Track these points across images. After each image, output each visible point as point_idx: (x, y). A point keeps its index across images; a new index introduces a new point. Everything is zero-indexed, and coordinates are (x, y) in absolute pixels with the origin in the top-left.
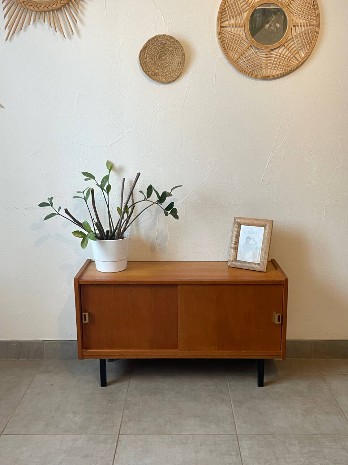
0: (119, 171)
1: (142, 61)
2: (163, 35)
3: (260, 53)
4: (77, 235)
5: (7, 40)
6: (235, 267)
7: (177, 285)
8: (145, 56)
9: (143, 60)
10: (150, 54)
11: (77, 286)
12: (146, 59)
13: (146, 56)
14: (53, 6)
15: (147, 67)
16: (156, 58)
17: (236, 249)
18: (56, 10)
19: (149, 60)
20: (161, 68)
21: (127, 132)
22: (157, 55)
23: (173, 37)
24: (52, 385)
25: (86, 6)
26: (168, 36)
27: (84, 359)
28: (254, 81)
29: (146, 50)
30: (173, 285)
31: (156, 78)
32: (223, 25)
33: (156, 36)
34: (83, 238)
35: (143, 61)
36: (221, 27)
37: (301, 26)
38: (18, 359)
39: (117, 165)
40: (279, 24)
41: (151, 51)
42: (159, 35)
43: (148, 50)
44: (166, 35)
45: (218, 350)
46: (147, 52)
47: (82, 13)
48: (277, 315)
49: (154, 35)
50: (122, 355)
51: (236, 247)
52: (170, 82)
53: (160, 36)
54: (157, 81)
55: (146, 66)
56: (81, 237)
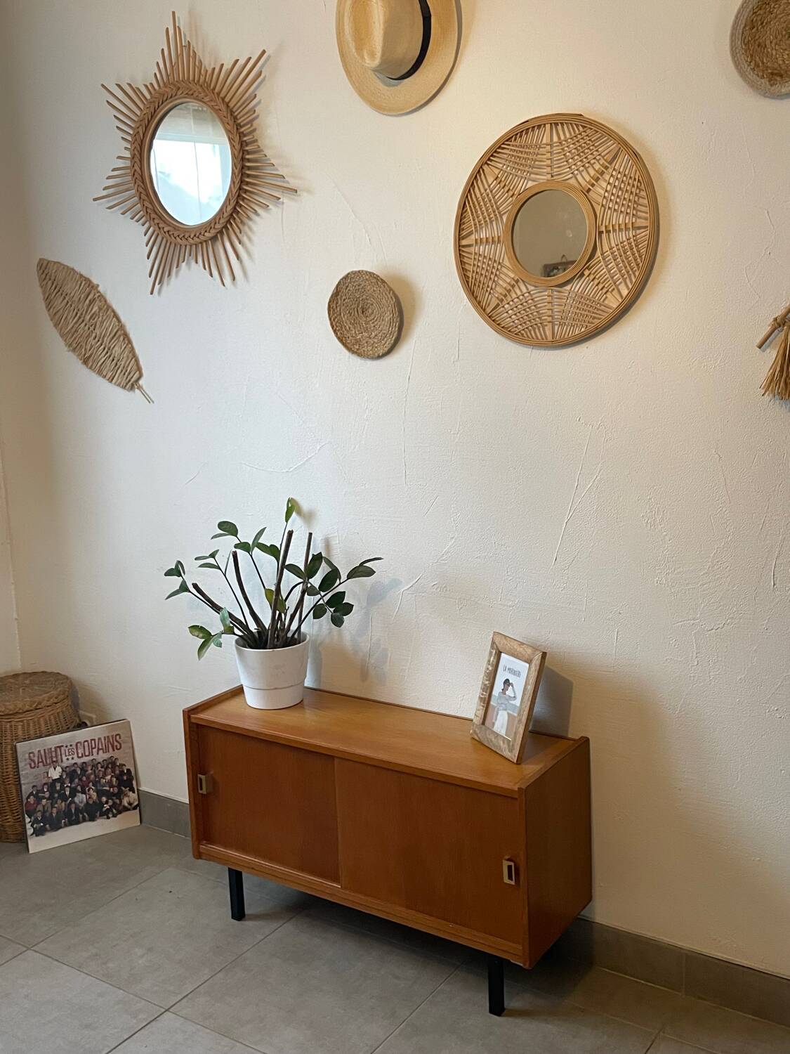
0: (308, 517)
1: (334, 320)
2: (359, 271)
3: (539, 292)
4: (196, 633)
5: (152, 293)
6: (477, 739)
7: (332, 757)
8: (338, 309)
9: (336, 317)
10: (346, 307)
11: (187, 724)
12: (341, 314)
13: (340, 310)
14: (206, 234)
15: (344, 329)
16: (356, 313)
17: (486, 702)
18: (210, 240)
19: (346, 317)
20: (366, 330)
21: (318, 448)
22: (358, 306)
23: (374, 274)
24: (171, 892)
25: (254, 227)
26: (366, 272)
27: (201, 859)
28: (530, 350)
29: (337, 299)
30: (327, 757)
31: (358, 350)
32: (464, 242)
33: (349, 274)
34: (203, 640)
35: (336, 320)
36: (460, 250)
37: (614, 230)
38: (174, 832)
39: (305, 505)
40: (570, 232)
41: (346, 301)
42: (352, 272)
43: (341, 300)
44: (362, 271)
45: (408, 907)
46: (339, 303)
47: (250, 239)
48: (506, 864)
49: (346, 273)
50: (253, 868)
51: (485, 698)
52: (379, 357)
53: (354, 273)
54: (358, 355)
55: (342, 328)
56: (202, 638)
